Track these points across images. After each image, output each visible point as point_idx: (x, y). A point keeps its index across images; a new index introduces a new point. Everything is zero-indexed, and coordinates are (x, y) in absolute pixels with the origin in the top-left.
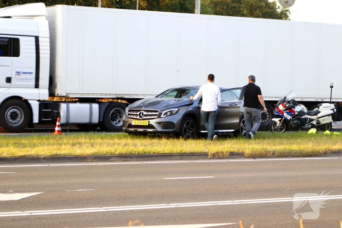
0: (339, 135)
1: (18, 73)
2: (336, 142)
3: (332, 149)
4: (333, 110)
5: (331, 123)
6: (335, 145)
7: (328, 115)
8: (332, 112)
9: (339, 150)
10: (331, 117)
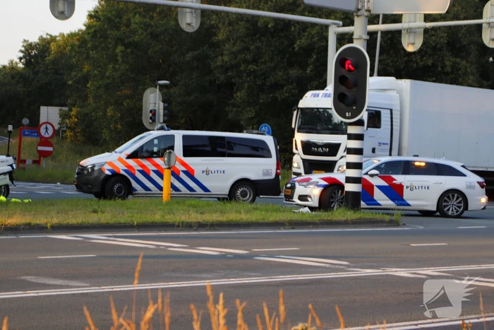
0: (19, 203)
1: (380, 143)
2: (14, 214)
3: (7, 223)
4: (11, 166)
5: (7, 186)
6: (12, 218)
7: (4, 174)
8: (9, 169)
9: (17, 225)
10: (7, 176)
